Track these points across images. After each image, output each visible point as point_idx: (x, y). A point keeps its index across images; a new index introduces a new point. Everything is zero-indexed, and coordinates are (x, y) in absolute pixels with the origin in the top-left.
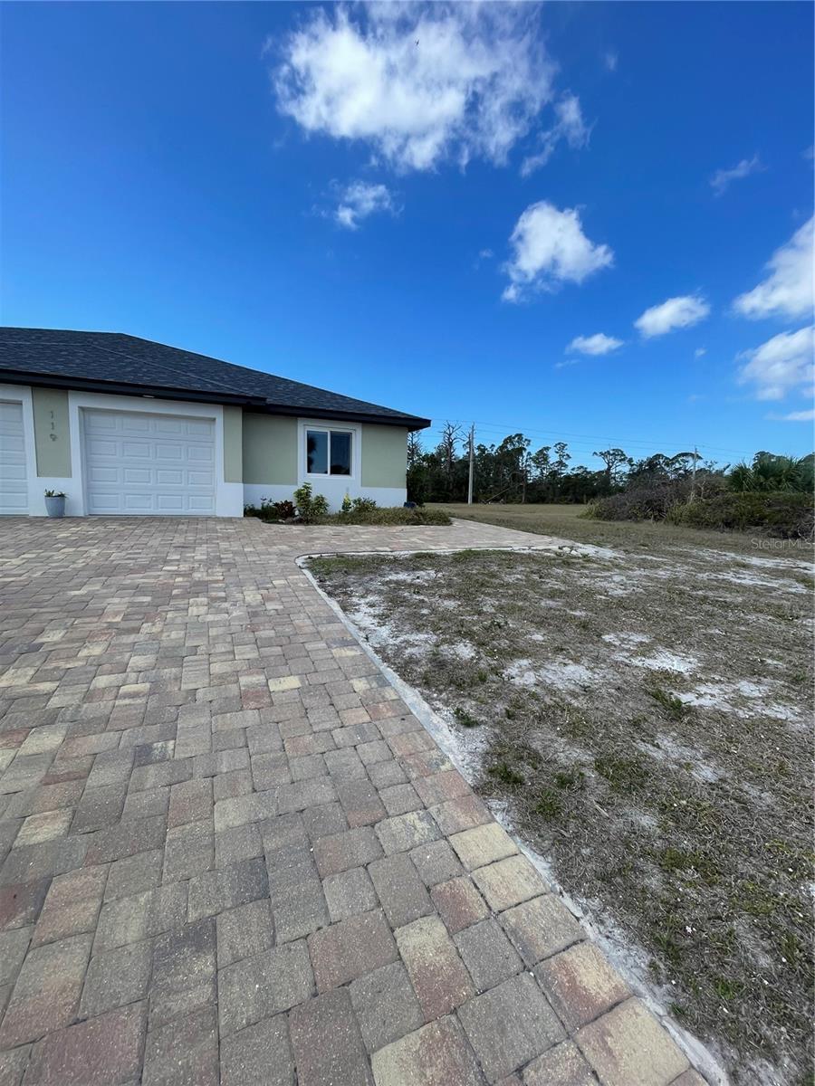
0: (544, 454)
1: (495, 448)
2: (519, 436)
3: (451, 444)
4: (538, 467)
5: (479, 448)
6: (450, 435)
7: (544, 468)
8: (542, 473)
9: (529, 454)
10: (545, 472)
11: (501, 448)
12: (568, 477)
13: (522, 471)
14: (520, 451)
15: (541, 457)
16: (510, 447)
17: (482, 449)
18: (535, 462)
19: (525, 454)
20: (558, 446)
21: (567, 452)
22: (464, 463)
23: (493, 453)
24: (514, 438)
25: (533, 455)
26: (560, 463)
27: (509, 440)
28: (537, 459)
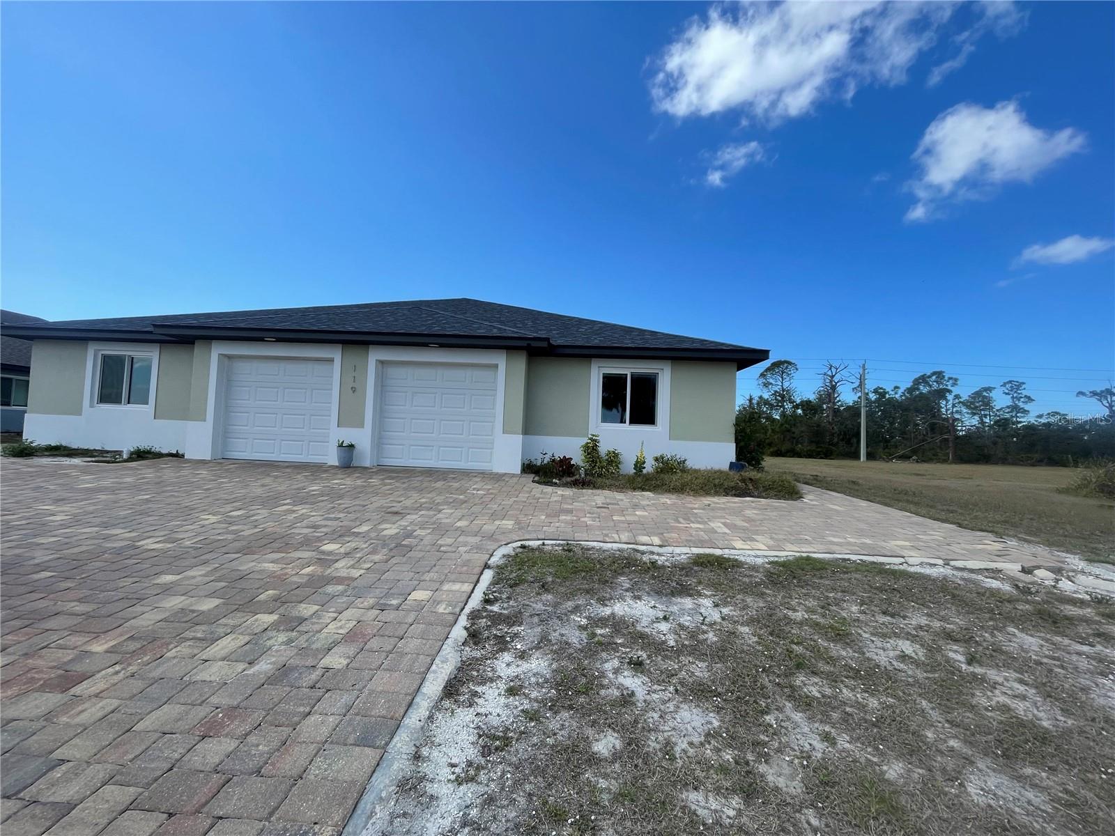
0: (986, 397)
1: (900, 392)
2: (939, 374)
3: (834, 388)
4: (974, 414)
5: (876, 391)
6: (833, 377)
7: (985, 416)
8: (982, 422)
9: (957, 397)
10: (987, 420)
11: (910, 390)
12: (1030, 428)
13: (947, 420)
14: (942, 394)
15: (980, 402)
16: (924, 389)
17: (881, 393)
18: (968, 407)
19: (950, 397)
20: (1008, 386)
21: (1024, 393)
22: (854, 411)
23: (897, 396)
24: (929, 377)
25: (965, 397)
26: (1015, 408)
27: (923, 379)
28: (972, 403)
